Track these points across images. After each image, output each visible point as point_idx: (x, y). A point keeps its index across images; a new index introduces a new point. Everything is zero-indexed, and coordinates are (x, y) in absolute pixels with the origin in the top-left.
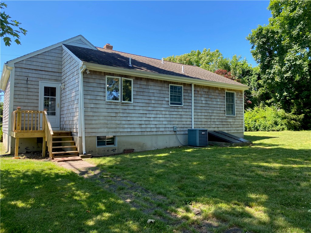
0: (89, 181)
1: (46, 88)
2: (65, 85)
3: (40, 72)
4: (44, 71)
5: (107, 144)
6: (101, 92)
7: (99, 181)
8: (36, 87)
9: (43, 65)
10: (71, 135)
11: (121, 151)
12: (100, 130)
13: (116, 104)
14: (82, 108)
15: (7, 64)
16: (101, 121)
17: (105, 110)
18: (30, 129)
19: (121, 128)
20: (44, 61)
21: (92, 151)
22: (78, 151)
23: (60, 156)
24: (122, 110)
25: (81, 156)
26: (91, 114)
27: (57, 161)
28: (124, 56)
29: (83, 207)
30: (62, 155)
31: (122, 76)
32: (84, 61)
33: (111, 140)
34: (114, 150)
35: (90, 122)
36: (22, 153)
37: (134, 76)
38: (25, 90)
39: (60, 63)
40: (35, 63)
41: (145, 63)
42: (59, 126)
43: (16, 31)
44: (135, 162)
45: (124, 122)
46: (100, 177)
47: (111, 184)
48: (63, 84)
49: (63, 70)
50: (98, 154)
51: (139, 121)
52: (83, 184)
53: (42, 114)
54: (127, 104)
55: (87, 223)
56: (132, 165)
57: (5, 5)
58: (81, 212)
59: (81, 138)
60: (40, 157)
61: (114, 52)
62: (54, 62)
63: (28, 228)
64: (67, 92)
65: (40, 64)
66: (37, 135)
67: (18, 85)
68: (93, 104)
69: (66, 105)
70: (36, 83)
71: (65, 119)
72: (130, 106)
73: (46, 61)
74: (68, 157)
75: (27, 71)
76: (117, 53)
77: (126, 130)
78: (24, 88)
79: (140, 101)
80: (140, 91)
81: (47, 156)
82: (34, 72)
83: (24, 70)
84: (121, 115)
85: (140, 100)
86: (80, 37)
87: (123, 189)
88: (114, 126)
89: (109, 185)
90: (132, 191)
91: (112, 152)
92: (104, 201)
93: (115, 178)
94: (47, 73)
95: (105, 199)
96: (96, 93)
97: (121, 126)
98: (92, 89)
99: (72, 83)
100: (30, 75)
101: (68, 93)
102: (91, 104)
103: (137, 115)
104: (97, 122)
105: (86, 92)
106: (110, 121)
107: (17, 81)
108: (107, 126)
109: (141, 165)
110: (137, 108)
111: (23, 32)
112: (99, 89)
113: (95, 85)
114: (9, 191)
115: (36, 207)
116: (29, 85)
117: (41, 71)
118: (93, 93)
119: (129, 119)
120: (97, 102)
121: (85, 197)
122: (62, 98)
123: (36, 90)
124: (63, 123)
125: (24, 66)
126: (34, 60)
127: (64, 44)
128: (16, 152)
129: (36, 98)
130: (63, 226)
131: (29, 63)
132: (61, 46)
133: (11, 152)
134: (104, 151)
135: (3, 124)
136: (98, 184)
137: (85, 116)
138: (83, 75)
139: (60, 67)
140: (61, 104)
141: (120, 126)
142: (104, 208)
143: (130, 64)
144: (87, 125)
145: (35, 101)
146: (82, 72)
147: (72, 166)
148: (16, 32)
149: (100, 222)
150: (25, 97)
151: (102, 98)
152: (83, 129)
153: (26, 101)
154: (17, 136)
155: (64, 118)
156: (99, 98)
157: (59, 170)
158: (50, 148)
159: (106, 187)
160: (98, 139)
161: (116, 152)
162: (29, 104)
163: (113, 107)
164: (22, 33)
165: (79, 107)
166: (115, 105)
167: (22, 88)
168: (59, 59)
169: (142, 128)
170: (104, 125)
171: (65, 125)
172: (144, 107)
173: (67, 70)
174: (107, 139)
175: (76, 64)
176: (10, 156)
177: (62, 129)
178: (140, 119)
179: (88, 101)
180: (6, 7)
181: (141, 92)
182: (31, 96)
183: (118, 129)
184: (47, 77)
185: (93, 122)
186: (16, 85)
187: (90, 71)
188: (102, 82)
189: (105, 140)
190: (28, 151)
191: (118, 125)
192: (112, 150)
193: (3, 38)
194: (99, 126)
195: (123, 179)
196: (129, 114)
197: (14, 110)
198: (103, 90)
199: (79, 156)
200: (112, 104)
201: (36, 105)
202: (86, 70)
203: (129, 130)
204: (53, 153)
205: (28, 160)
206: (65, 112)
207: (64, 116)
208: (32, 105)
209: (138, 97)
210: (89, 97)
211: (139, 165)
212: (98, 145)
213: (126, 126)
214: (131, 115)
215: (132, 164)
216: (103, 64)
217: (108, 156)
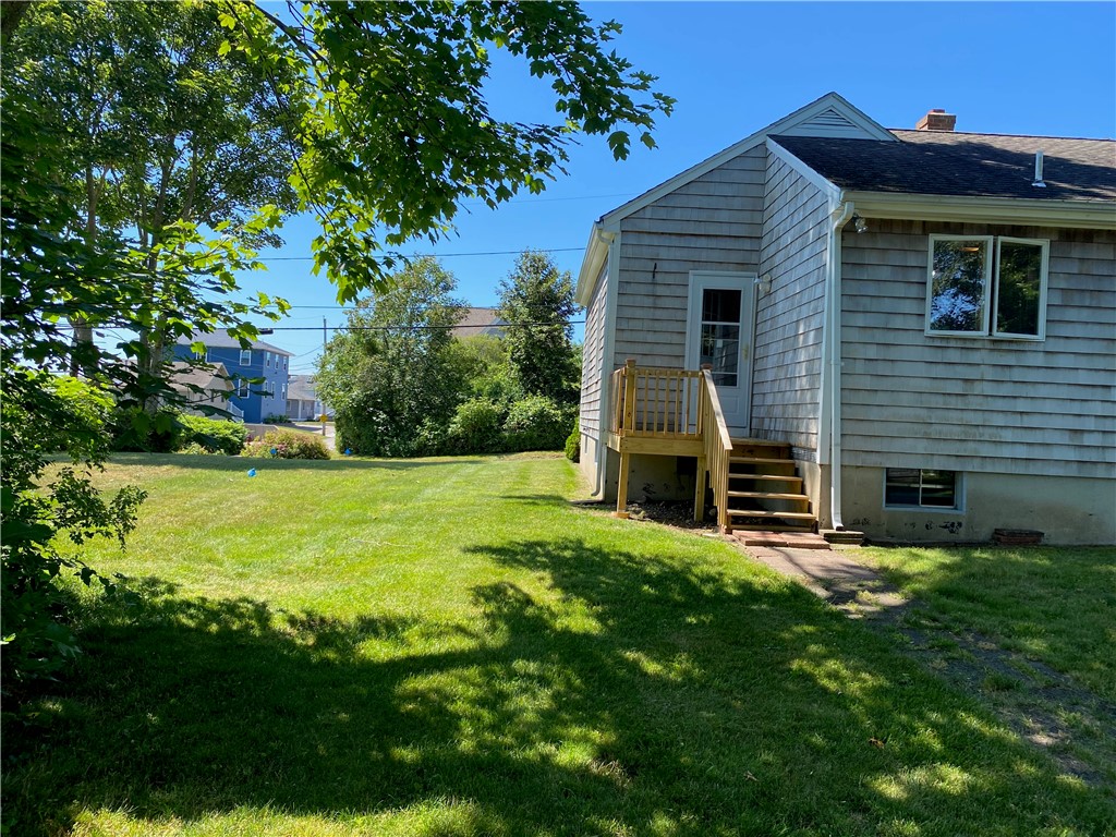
0: (865, 629)
1: (710, 296)
2: (771, 281)
3: (694, 242)
4: (703, 238)
5: (925, 501)
6: (908, 301)
7: (906, 638)
8: (679, 291)
9: (703, 216)
10: (791, 456)
11: (984, 533)
12: (897, 446)
13: (969, 345)
14: (832, 362)
15: (601, 225)
16: (905, 411)
17: (922, 370)
18: (660, 428)
19: (987, 444)
20: (705, 202)
21: (866, 522)
22: (815, 514)
23: (750, 524)
24: (991, 369)
25: (826, 535)
26: (867, 383)
27: (745, 540)
28: (1008, 149)
29: (853, 722)
30: (757, 524)
31: (995, 230)
32: (847, 186)
33: (938, 487)
34: (952, 527)
35: (861, 413)
36: (634, 502)
37: (1051, 228)
38: (648, 301)
39: (758, 206)
40: (678, 214)
41: (1108, 165)
42: (745, 422)
43: (644, 106)
44: (1051, 585)
45: (999, 420)
46: (907, 621)
47: (954, 658)
48: (767, 278)
49: (767, 228)
50: (889, 533)
51: (1071, 417)
52: (844, 638)
53: (697, 379)
54: (1014, 347)
55: (876, 784)
56: (1040, 598)
57: (617, 28)
58: (849, 738)
59: (826, 468)
60: (688, 521)
61: (963, 138)
62: (737, 203)
63: (683, 748)
64: (780, 306)
65: (695, 215)
66: (679, 449)
67: (629, 289)
68: (875, 346)
69: (773, 349)
70: (678, 279)
71: (769, 400)
72: (1029, 353)
73: (713, 203)
74: (781, 532)
75: (656, 241)
76: (975, 140)
77: (1006, 452)
78: (646, 298)
79: (1079, 331)
80: (1083, 290)
81: (709, 521)
82: (675, 241)
83: (647, 240)
84: (989, 389)
85: (1077, 326)
86: (831, 101)
87: (1008, 687)
88: (956, 432)
89: (946, 660)
90: (1051, 705)
91: (945, 535)
92: (934, 716)
93: (970, 638)
94: (713, 243)
95: (938, 710)
96: (887, 305)
97: (987, 434)
98: (871, 289)
99: (800, 271)
100: (663, 254)
101: (780, 308)
102: (868, 346)
103: (1064, 392)
104: (886, 413)
105: (851, 304)
106: (939, 412)
107: (627, 277)
108: (925, 433)
109: (1083, 601)
110: (1061, 361)
111: (664, 106)
112: (900, 290)
113: (885, 273)
114: (614, 615)
115: (697, 686)
116: (658, 287)
117: (694, 238)
118: (874, 305)
119: (1021, 406)
120: (890, 338)
121: (857, 685)
122: (759, 327)
123: (677, 303)
124: (762, 412)
125: (646, 226)
126: (677, 201)
127: (771, 136)
128: (621, 498)
129: (676, 327)
130: (791, 772)
131: (662, 214)
132: (764, 144)
133: (606, 495)
134: (913, 525)
135: (582, 408)
136: (902, 647)
137: (842, 389)
138: (842, 239)
139: (757, 218)
140: (755, 348)
141: (983, 435)
142: (937, 746)
143: (1038, 176)
144: (847, 424)
145: (676, 339)
146: (837, 228)
147: (796, 564)
148: (643, 110)
149: (926, 796)
150: (647, 325)
151: (912, 323)
152: (836, 438)
153: (650, 337)
154: (624, 447)
155: (764, 394)
156: (898, 322)
157: (755, 574)
158: (722, 494)
159: (935, 665)
160: (889, 479)
161: (962, 534)
162: (658, 349)
163: (954, 356)
164: (661, 108)
165: (823, 359)
166: (962, 348)
167: (639, 298)
168: (754, 191)
169: (1085, 450)
170: (916, 427)
171: (767, 421)
172: (1096, 358)
173: (782, 226)
174: (925, 482)
175: (819, 200)
176: (603, 506)
177: (756, 432)
178: (1076, 408)
179: (854, 335)
180: (620, 32)
181: (1088, 294)
182: (665, 323)
183: (971, 445)
184: (716, 256)
185: (874, 414)
186: (623, 290)
187: (869, 222)
188: (912, 261)
189: (916, 486)
190: (652, 496)
191: (974, 430)
192: (946, 527)
193: (607, 135)
194: (892, 429)
195: (1007, 649)
196: (1024, 386)
197: (616, 366)
198: (914, 291)
199: (816, 532)
200: (952, 344)
201: (676, 350)
202: (854, 219)
203: (1022, 452)
204: (730, 511)
205: (655, 525)
206: (770, 375)
207: (766, 388)
208: (666, 350)
209: (1071, 314)
210: (860, 320)
211: (1072, 602)
212: (889, 500)
213: (1008, 436)
214: (1030, 391)
215: (1042, 592)
216: (922, 191)
217: (928, 546)
